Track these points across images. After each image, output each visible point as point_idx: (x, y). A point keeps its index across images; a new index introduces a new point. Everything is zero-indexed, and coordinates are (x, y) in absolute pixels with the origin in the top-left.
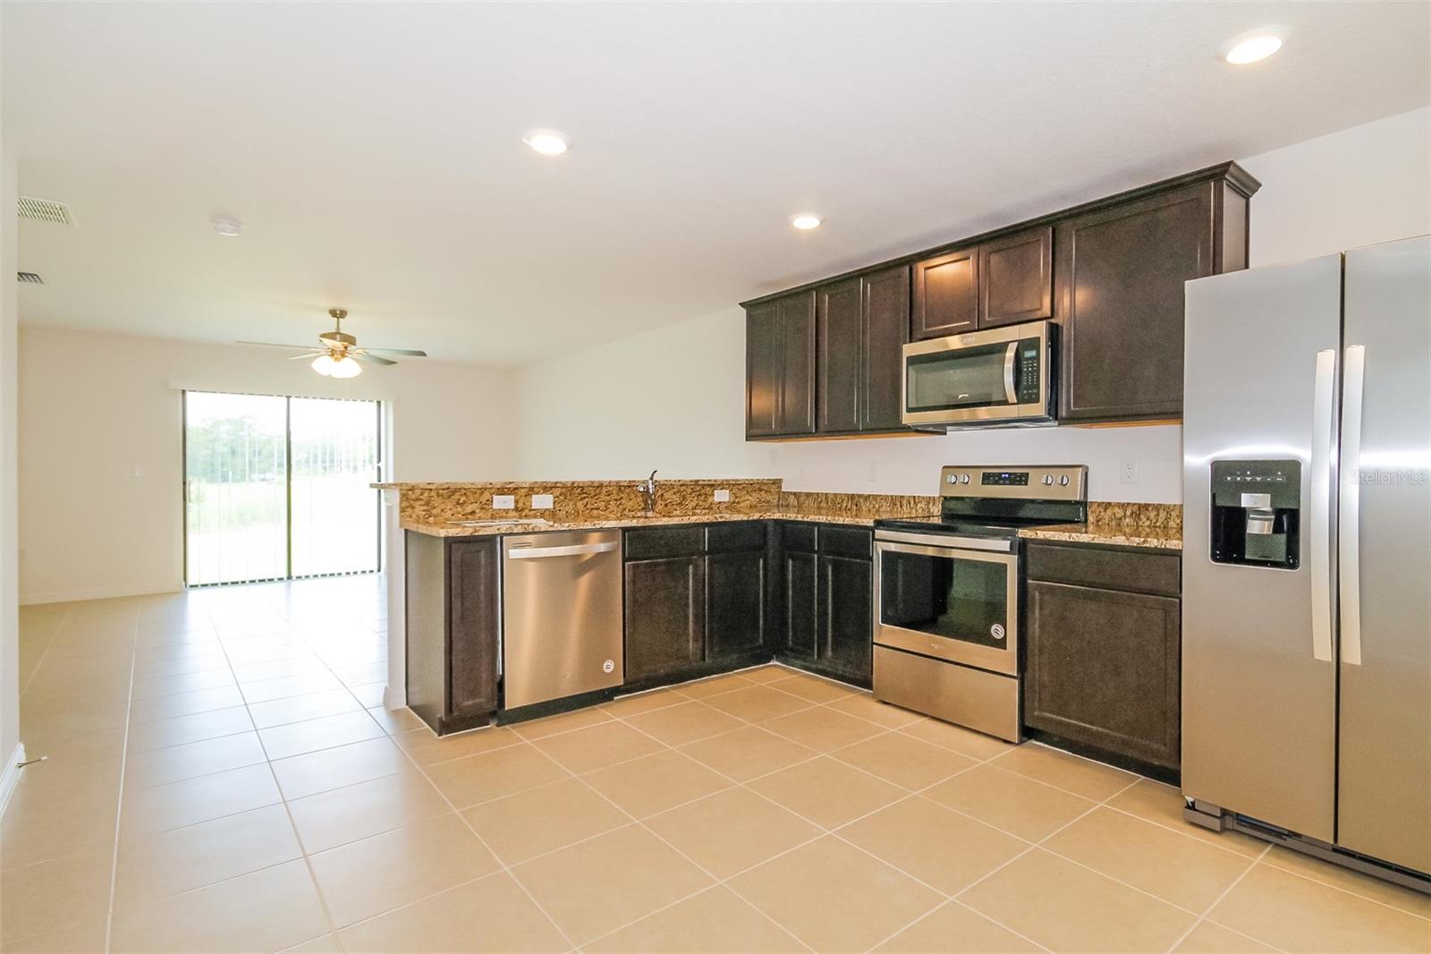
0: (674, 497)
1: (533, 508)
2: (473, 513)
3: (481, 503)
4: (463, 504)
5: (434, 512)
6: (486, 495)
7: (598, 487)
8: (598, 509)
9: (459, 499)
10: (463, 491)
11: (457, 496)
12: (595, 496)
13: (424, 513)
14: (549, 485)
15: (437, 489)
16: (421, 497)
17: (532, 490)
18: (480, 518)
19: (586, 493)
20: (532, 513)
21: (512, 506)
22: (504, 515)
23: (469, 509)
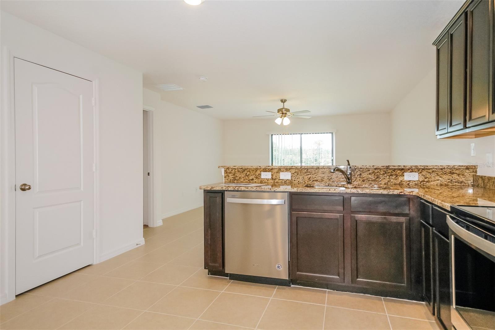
0: (370, 176)
1: (281, 178)
2: (252, 179)
3: (256, 175)
4: (248, 175)
5: (237, 178)
6: (258, 172)
7: (317, 169)
8: (317, 181)
9: (247, 173)
10: (248, 170)
11: (246, 172)
12: (315, 174)
13: (233, 179)
14: (288, 167)
15: (237, 169)
16: (232, 172)
17: (280, 170)
18: (255, 182)
19: (309, 172)
20: (280, 181)
21: (270, 177)
22: (266, 181)
23: (251, 178)
